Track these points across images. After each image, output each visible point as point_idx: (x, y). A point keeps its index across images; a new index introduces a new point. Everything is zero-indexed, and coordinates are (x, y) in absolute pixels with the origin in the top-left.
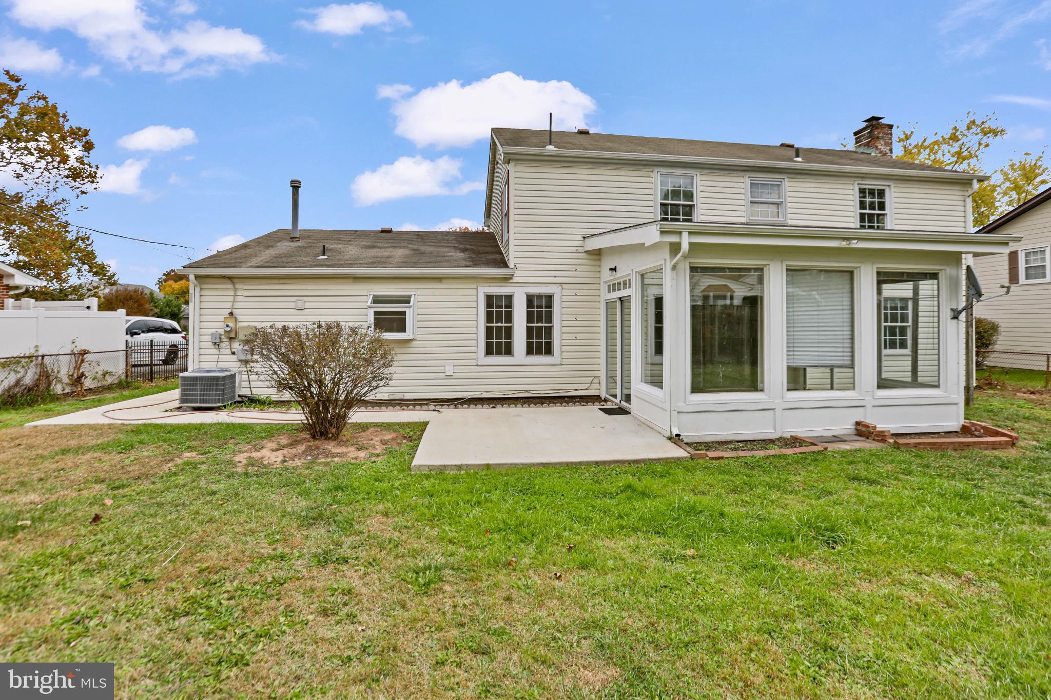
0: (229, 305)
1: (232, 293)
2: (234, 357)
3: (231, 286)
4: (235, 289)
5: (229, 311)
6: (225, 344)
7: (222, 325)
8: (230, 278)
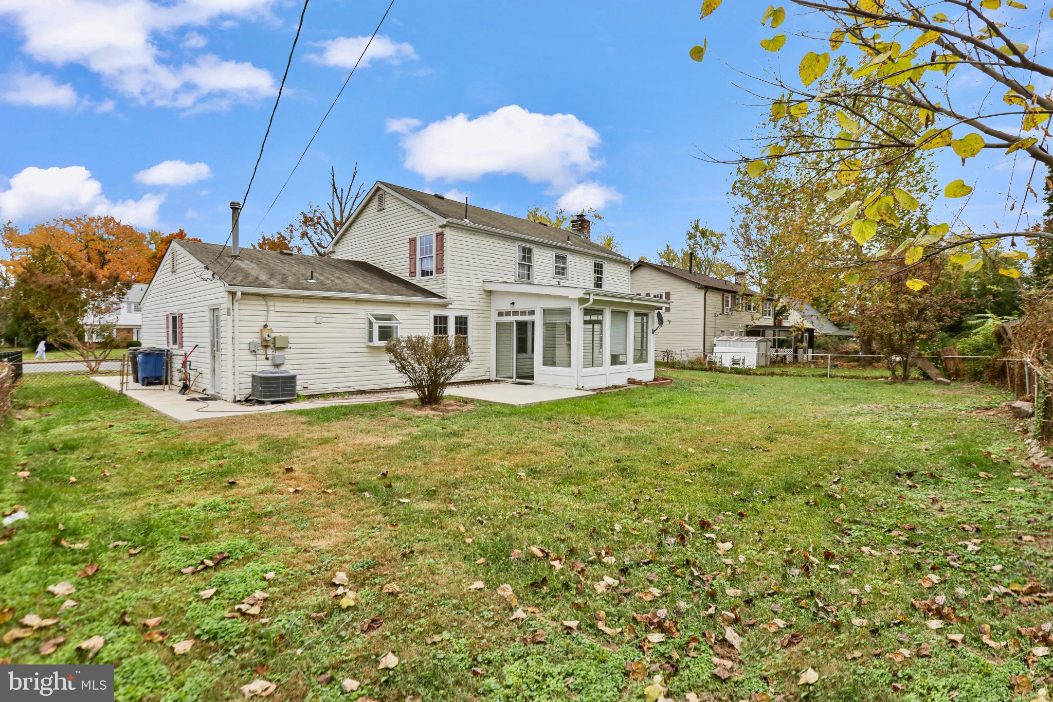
0: (264, 319)
1: (265, 308)
2: (269, 362)
3: (264, 303)
4: (267, 305)
5: (264, 323)
6: (261, 351)
7: (258, 335)
8: (264, 296)
